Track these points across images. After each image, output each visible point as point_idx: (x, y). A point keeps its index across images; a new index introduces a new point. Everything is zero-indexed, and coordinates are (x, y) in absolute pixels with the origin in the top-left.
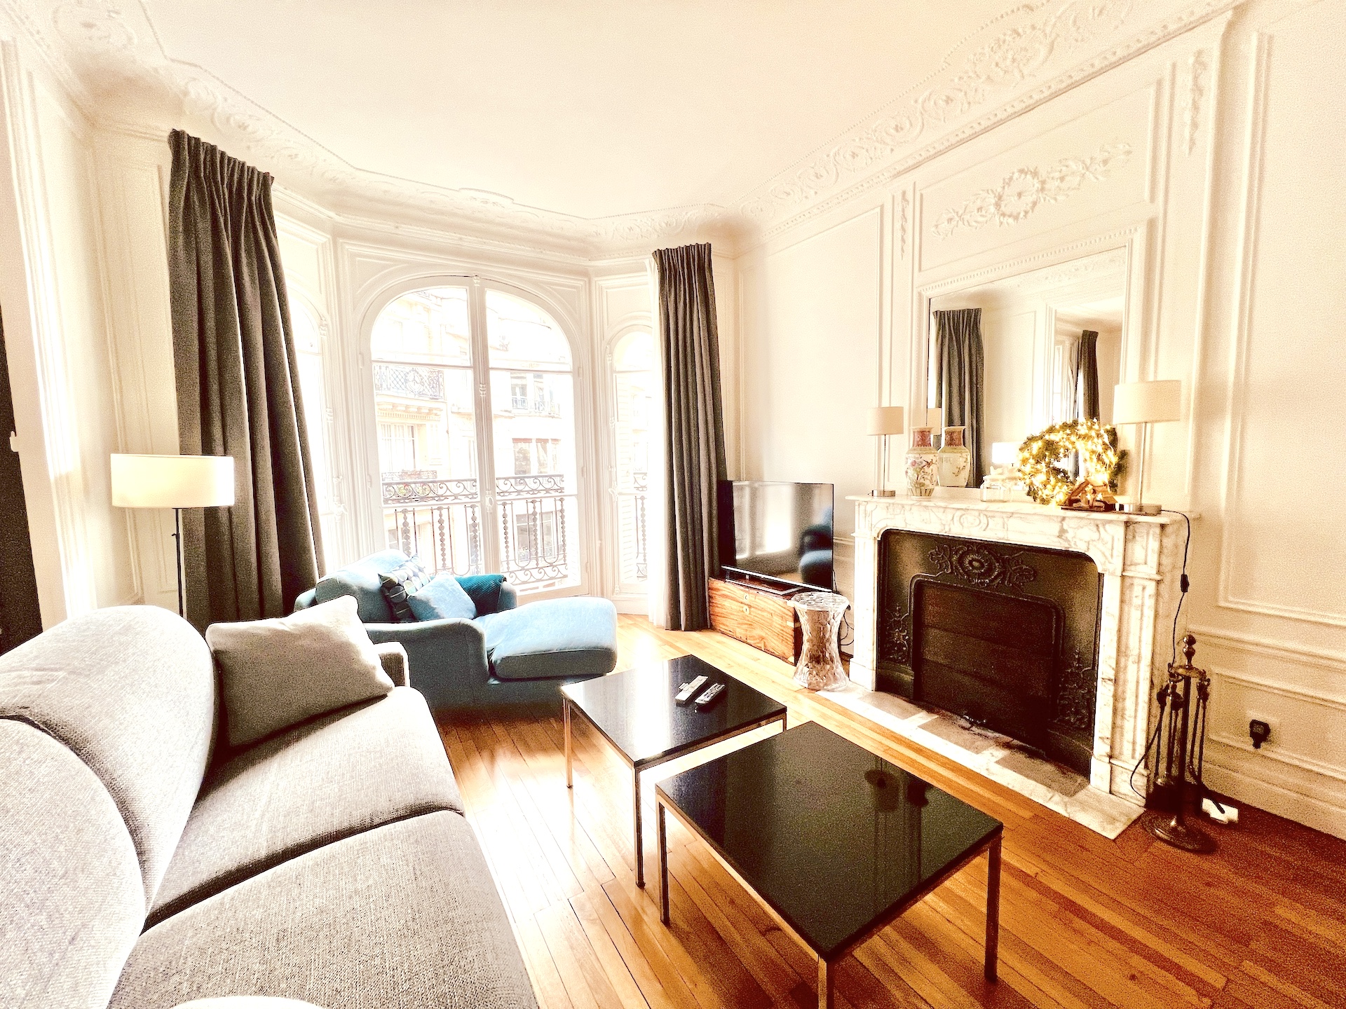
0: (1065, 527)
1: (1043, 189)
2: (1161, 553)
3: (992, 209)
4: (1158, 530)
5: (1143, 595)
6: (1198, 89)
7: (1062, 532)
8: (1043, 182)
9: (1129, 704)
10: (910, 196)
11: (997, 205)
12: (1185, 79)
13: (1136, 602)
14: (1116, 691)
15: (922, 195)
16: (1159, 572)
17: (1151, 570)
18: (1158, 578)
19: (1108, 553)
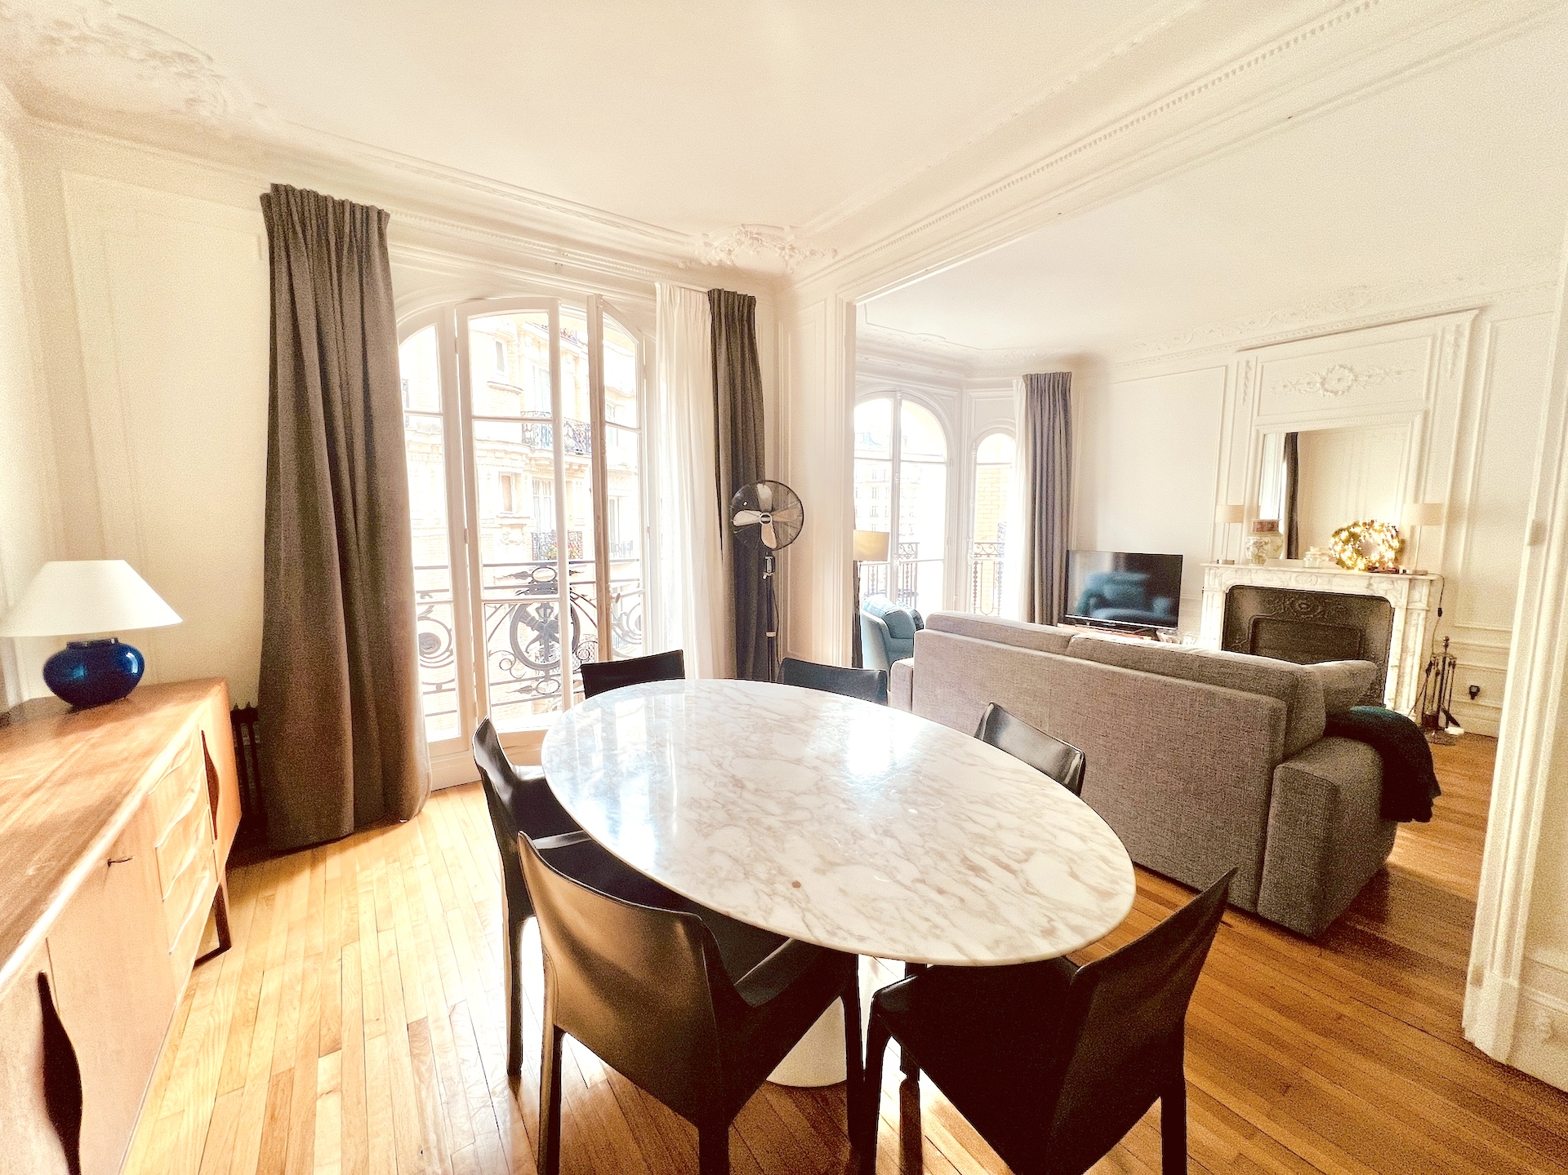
0: (1372, 582)
1: (1356, 380)
2: (1429, 595)
3: (1318, 385)
4: (1429, 583)
5: (1419, 619)
6: (1457, 345)
7: (1370, 585)
8: (1356, 376)
9: (1407, 679)
10: (1253, 364)
11: (1322, 384)
12: (1450, 338)
13: (1414, 622)
14: (1399, 672)
15: (1263, 367)
16: (1428, 606)
17: (1423, 605)
18: (1427, 608)
19: (1398, 596)
